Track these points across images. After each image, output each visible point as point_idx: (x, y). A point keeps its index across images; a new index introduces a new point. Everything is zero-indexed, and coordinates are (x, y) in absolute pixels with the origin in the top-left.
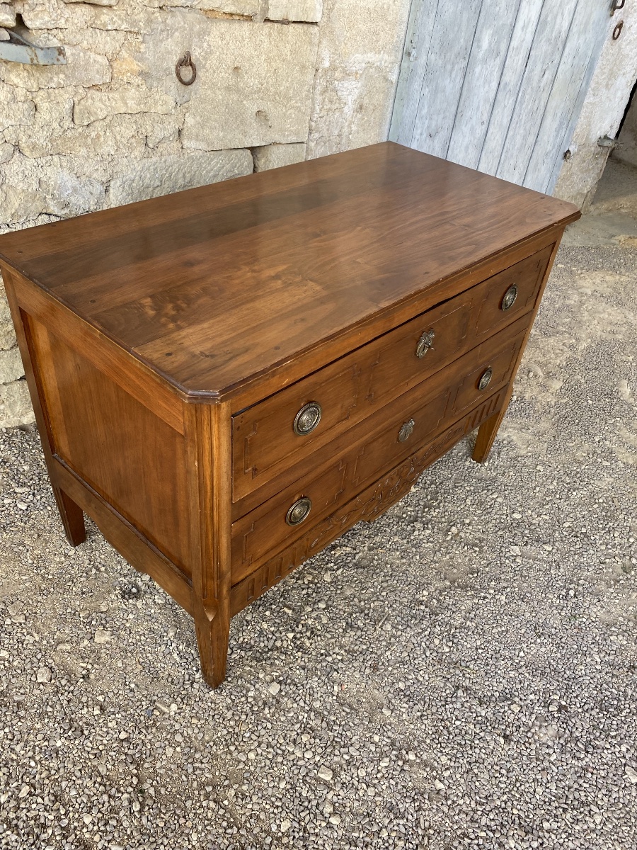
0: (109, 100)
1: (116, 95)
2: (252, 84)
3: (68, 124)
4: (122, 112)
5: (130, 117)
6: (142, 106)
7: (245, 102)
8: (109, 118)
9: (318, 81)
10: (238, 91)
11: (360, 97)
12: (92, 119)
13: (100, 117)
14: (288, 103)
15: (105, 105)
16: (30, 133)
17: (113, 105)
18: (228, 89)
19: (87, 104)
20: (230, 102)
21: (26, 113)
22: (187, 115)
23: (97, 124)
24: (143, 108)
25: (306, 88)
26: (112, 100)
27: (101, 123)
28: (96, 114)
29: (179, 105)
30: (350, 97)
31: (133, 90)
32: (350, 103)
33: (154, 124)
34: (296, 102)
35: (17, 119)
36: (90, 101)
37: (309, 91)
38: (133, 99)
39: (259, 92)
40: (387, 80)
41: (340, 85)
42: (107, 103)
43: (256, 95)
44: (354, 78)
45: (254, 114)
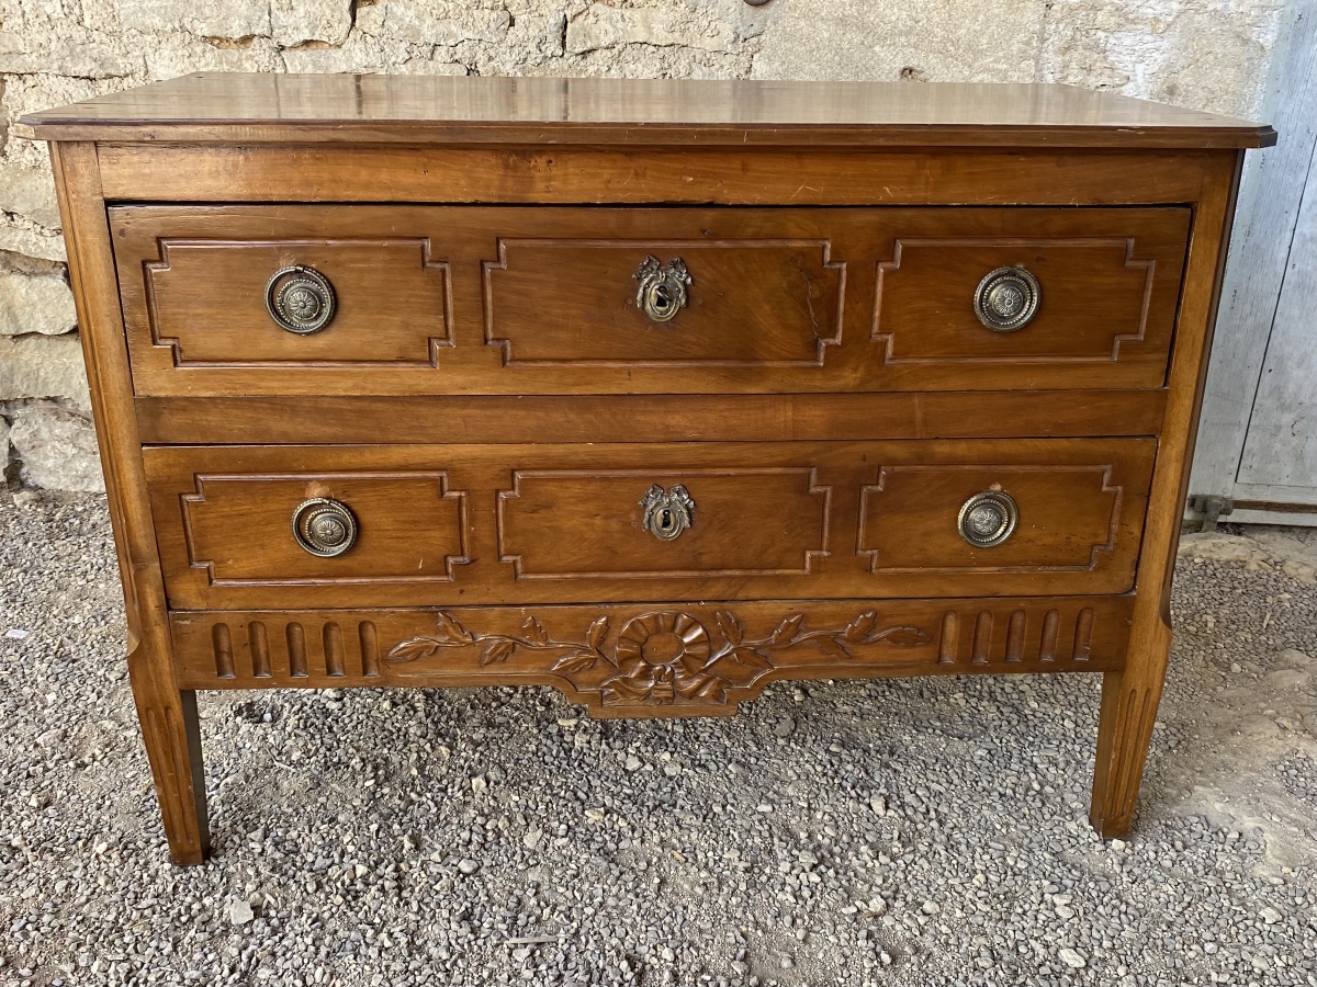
0: (624, 20)
1: (637, 15)
2: (894, 18)
3: (553, 47)
4: (641, 41)
5: (654, 49)
6: (677, 35)
7: (877, 49)
8: (618, 47)
9: (1053, 27)
10: (863, 27)
11: (1169, 68)
12: (589, 45)
13: (603, 44)
14: (975, 60)
15: (614, 27)
16: (492, 53)
17: (628, 28)
18: (842, 21)
19: (586, 23)
20: (845, 45)
21: (493, 25)
22: (756, 56)
23: (597, 54)
24: (677, 38)
25: (1022, 36)
26: (627, 20)
27: (606, 52)
28: (597, 38)
29: (741, 39)
30: (1140, 68)
31: (664, 9)
32: (1140, 80)
33: (694, 65)
34: (997, 61)
35: (476, 31)
36: (592, 19)
37: (1028, 43)
38: (662, 22)
39: (909, 32)
40: (1246, 42)
41: (1112, 41)
42: (620, 25)
43: (903, 39)
44: (1148, 29)
45: (897, 72)
